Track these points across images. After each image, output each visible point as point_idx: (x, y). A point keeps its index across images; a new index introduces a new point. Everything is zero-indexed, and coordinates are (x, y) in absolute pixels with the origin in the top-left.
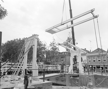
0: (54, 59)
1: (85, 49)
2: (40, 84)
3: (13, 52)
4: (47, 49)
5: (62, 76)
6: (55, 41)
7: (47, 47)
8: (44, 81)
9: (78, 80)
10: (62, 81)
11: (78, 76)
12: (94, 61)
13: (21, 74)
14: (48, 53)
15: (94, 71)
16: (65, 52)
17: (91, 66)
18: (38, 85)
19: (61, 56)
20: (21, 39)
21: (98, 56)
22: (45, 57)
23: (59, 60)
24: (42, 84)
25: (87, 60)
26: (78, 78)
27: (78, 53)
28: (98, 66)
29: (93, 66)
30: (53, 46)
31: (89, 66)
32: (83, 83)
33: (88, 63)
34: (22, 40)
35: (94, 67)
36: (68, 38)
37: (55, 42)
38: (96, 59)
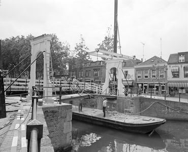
0: (82, 72)
1: (135, 56)
2: (55, 107)
3: (12, 59)
4: (71, 55)
5: (90, 98)
6: (84, 41)
7: (71, 53)
8: (60, 104)
9: (115, 104)
10: (91, 106)
11: (116, 99)
12: (146, 77)
13: (27, 95)
14: (72, 62)
15: (145, 92)
16: (100, 61)
17: (140, 85)
18: (51, 107)
19: (93, 68)
20: (25, 38)
21: (153, 69)
22: (68, 69)
23: (90, 74)
24: (57, 107)
25: (136, 74)
26: (115, 102)
27: (117, 64)
28: (151, 85)
29: (144, 85)
30: (80, 51)
31: (138, 84)
32: (121, 109)
33: (136, 79)
34: (26, 40)
35: (146, 87)
36: (106, 38)
37: (83, 44)
38: (150, 74)
